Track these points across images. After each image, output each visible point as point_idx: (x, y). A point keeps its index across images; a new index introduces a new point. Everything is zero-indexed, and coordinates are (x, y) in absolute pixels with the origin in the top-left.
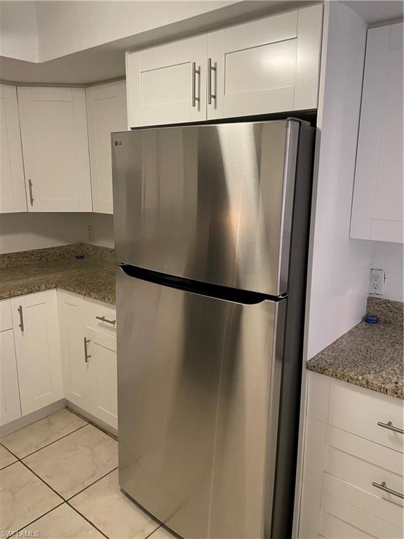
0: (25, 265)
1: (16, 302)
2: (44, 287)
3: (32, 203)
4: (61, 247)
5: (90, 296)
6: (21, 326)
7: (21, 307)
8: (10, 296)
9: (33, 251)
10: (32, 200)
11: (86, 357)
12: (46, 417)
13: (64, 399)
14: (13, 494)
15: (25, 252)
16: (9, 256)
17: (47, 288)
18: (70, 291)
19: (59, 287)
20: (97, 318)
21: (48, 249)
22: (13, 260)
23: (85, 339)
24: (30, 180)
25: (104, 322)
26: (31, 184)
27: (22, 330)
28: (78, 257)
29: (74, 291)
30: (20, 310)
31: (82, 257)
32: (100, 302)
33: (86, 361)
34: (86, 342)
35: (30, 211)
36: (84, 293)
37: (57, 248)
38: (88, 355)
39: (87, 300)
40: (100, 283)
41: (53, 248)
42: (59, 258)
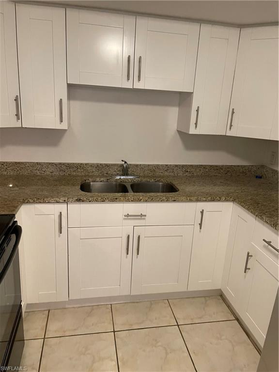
0: (214, 176)
1: (201, 205)
2: (224, 198)
3: (230, 129)
4: (245, 166)
5: (262, 219)
6: (201, 225)
7: (203, 210)
8: (198, 200)
9: (223, 166)
10: (231, 126)
11: (246, 268)
12: (205, 297)
13: (220, 290)
14: (167, 353)
15: (217, 166)
16: (204, 167)
17: (226, 200)
18: (244, 207)
19: (236, 202)
20: (264, 240)
21: (234, 166)
22: (207, 170)
23: (248, 254)
24: (233, 109)
25: (270, 247)
26: (233, 113)
27: (201, 228)
28: (257, 177)
29: (248, 209)
30: (202, 212)
31: (261, 177)
32: (270, 227)
33: (245, 272)
34: (248, 256)
35: (227, 135)
36: (257, 214)
37: (242, 166)
38: (248, 267)
39: (259, 221)
40: (273, 207)
41: (238, 166)
42: (241, 175)
